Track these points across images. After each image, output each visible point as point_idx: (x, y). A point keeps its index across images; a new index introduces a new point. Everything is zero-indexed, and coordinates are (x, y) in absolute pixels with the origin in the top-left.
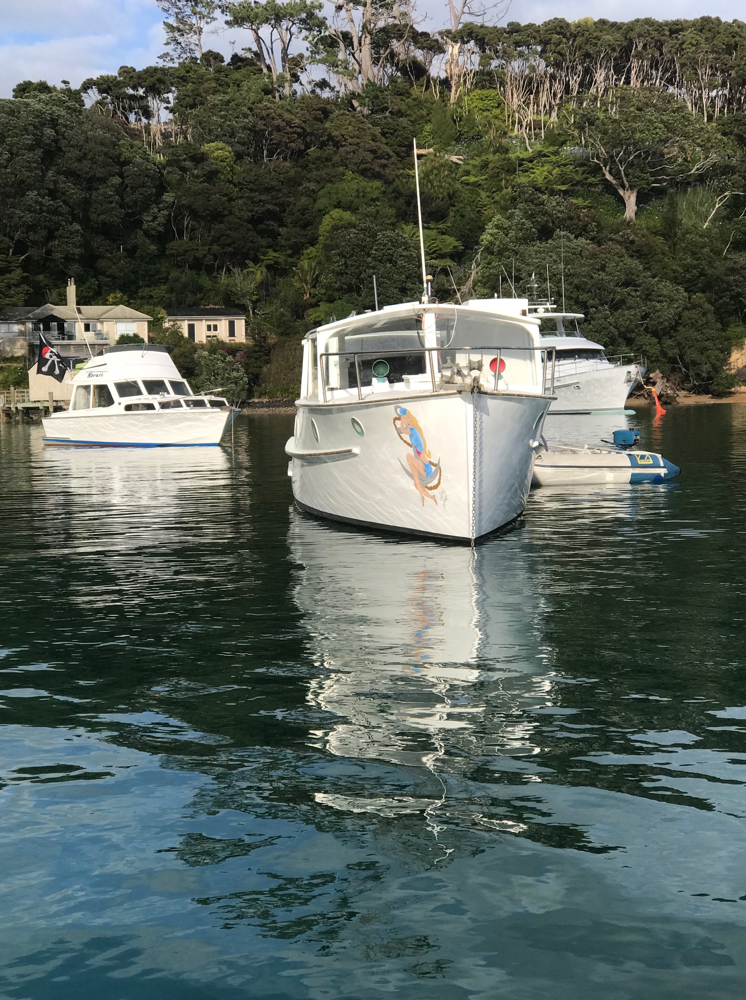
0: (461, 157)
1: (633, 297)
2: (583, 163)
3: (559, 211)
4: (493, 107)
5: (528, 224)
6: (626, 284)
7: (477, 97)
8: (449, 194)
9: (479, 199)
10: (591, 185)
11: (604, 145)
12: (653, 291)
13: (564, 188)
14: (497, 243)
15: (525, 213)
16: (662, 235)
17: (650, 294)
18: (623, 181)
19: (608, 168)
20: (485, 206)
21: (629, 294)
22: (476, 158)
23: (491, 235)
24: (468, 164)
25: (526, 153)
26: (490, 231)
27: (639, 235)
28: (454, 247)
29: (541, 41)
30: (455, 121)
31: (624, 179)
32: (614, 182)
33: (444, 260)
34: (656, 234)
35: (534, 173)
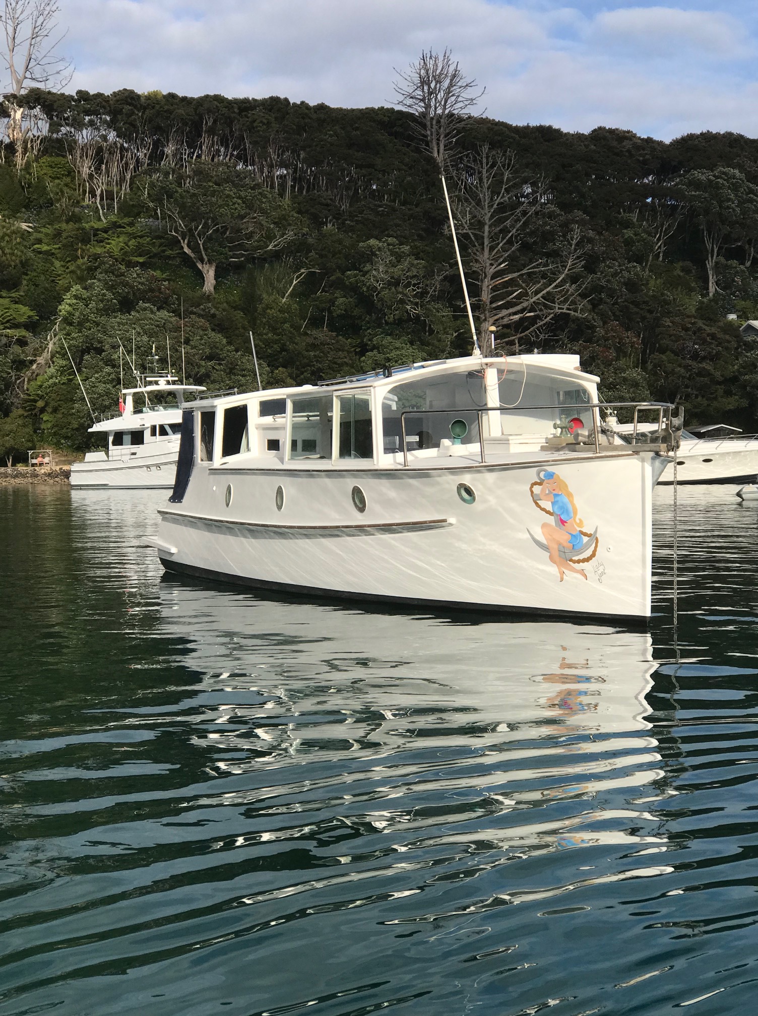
0: (30, 225)
1: (217, 370)
2: (160, 236)
3: (140, 283)
4: (63, 175)
5: (109, 295)
6: (210, 358)
7: (47, 164)
8: (21, 262)
9: (53, 268)
10: (169, 257)
11: (183, 218)
12: (237, 365)
13: (141, 260)
14: (77, 314)
15: (106, 284)
16: (242, 310)
17: (234, 368)
18: (202, 255)
19: (186, 241)
20: (59, 276)
21: (213, 368)
22: (47, 226)
23: (70, 305)
24: (40, 232)
25: (100, 223)
26: (69, 301)
27: (220, 309)
28: (29, 317)
29: (110, 110)
30: (23, 188)
31: (203, 253)
32: (192, 255)
33: (18, 330)
34: (236, 308)
35: (109, 244)
